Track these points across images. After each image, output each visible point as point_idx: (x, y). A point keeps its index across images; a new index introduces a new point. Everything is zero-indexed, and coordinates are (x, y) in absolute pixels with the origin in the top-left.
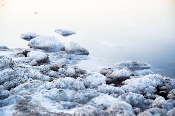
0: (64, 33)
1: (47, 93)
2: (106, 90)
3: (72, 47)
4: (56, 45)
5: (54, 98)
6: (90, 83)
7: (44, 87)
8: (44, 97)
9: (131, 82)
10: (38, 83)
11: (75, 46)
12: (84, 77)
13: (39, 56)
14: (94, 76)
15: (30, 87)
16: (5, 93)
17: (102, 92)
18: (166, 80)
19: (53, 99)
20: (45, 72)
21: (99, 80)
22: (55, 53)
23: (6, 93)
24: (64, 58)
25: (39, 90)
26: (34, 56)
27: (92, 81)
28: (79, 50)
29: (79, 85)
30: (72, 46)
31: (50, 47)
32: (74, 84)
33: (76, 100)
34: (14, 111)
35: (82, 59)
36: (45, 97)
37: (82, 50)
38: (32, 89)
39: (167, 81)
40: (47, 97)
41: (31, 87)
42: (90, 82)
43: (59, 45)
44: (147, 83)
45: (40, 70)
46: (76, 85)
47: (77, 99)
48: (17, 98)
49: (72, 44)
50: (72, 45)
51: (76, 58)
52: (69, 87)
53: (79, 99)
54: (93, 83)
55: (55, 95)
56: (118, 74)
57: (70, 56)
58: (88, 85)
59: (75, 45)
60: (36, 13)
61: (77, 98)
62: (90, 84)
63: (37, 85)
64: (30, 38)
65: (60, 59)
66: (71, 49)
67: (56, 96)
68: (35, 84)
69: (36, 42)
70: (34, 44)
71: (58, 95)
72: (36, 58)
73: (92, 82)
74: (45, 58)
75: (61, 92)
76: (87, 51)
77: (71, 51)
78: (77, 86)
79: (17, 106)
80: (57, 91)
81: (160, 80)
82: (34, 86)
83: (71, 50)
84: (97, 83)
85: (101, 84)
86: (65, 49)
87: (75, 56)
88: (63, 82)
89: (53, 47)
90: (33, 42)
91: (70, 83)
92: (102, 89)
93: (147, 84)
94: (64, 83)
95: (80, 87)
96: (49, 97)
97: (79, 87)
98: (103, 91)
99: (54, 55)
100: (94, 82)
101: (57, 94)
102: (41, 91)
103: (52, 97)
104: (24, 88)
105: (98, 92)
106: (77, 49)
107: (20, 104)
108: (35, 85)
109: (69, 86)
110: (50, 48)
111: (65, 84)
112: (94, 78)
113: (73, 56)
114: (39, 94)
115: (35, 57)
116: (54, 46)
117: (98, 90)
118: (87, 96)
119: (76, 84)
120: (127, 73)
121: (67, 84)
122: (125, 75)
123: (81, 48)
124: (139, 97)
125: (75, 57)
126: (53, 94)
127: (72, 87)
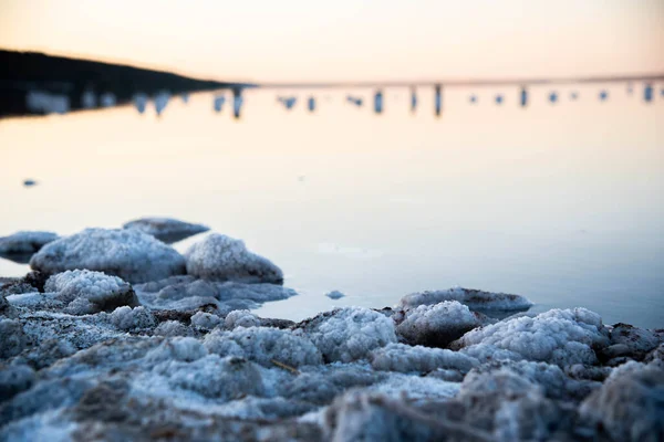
0: (166, 231)
1: (181, 373)
2: (406, 361)
3: (217, 255)
4: (152, 255)
5: (217, 389)
6: (338, 344)
7: (168, 351)
8: (174, 386)
9: (491, 334)
10: (138, 345)
11: (228, 254)
12: (310, 325)
13: (97, 282)
14: (349, 319)
15: (104, 359)
16: (14, 376)
17: (393, 370)
18: (616, 326)
19: (211, 392)
20: (137, 329)
21: (372, 329)
22: (152, 284)
23: (20, 376)
24: (191, 295)
25: (146, 365)
26: (78, 286)
27: (346, 335)
28: (244, 267)
29: (299, 348)
30: (216, 251)
31: (125, 264)
32: (278, 347)
33: (303, 395)
34: (73, 427)
35: (262, 296)
36: (178, 388)
37: (258, 266)
38: (116, 365)
39: (618, 330)
40: (184, 386)
41: (111, 361)
42: (335, 341)
43: (163, 257)
44: (554, 332)
45: (117, 325)
46: (288, 346)
47: (304, 390)
48: (72, 386)
49: (216, 245)
50: (218, 248)
51: (238, 292)
52: (258, 356)
53: (315, 390)
54: (350, 342)
55: (217, 378)
56: (432, 317)
57: (217, 288)
58: (331, 353)
59: (229, 247)
60: (29, 183)
61: (305, 386)
62: (336, 347)
63: (135, 351)
64: (31, 248)
65: (177, 299)
66: (214, 265)
67: (223, 382)
68: (124, 350)
69: (67, 253)
70: (60, 260)
71: (231, 376)
72: (88, 292)
73: (346, 338)
74: (124, 292)
75: (241, 367)
76: (274, 273)
77: (213, 274)
78: (291, 351)
79: (79, 410)
80: (224, 364)
81: (594, 327)
82: (124, 357)
83: (214, 270)
84: (367, 341)
85: (382, 344)
86: (189, 268)
87: (234, 286)
88: (233, 342)
89: (140, 266)
90: (53, 253)
91: (261, 341)
92: (392, 356)
93: (558, 336)
94: (239, 342)
95: (304, 354)
96: (194, 388)
97: (299, 355)
98: (396, 365)
99: (148, 290)
100: (352, 339)
101: (225, 374)
102: (156, 368)
103: (206, 384)
104: (81, 365)
105: (377, 369)
106: (238, 266)
107: (88, 402)
108: (126, 353)
109: (260, 354)
110: (128, 267)
111: (244, 347)
112: (352, 326)
113: (224, 289)
114: (152, 380)
115: (85, 286)
116: (143, 262)
117: (374, 363)
118: (339, 380)
119: (287, 342)
120: (463, 311)
121: (249, 349)
122: (457, 321)
123: (253, 259)
124: (547, 371)
125: (234, 290)
126: (209, 373)
127: (271, 355)
